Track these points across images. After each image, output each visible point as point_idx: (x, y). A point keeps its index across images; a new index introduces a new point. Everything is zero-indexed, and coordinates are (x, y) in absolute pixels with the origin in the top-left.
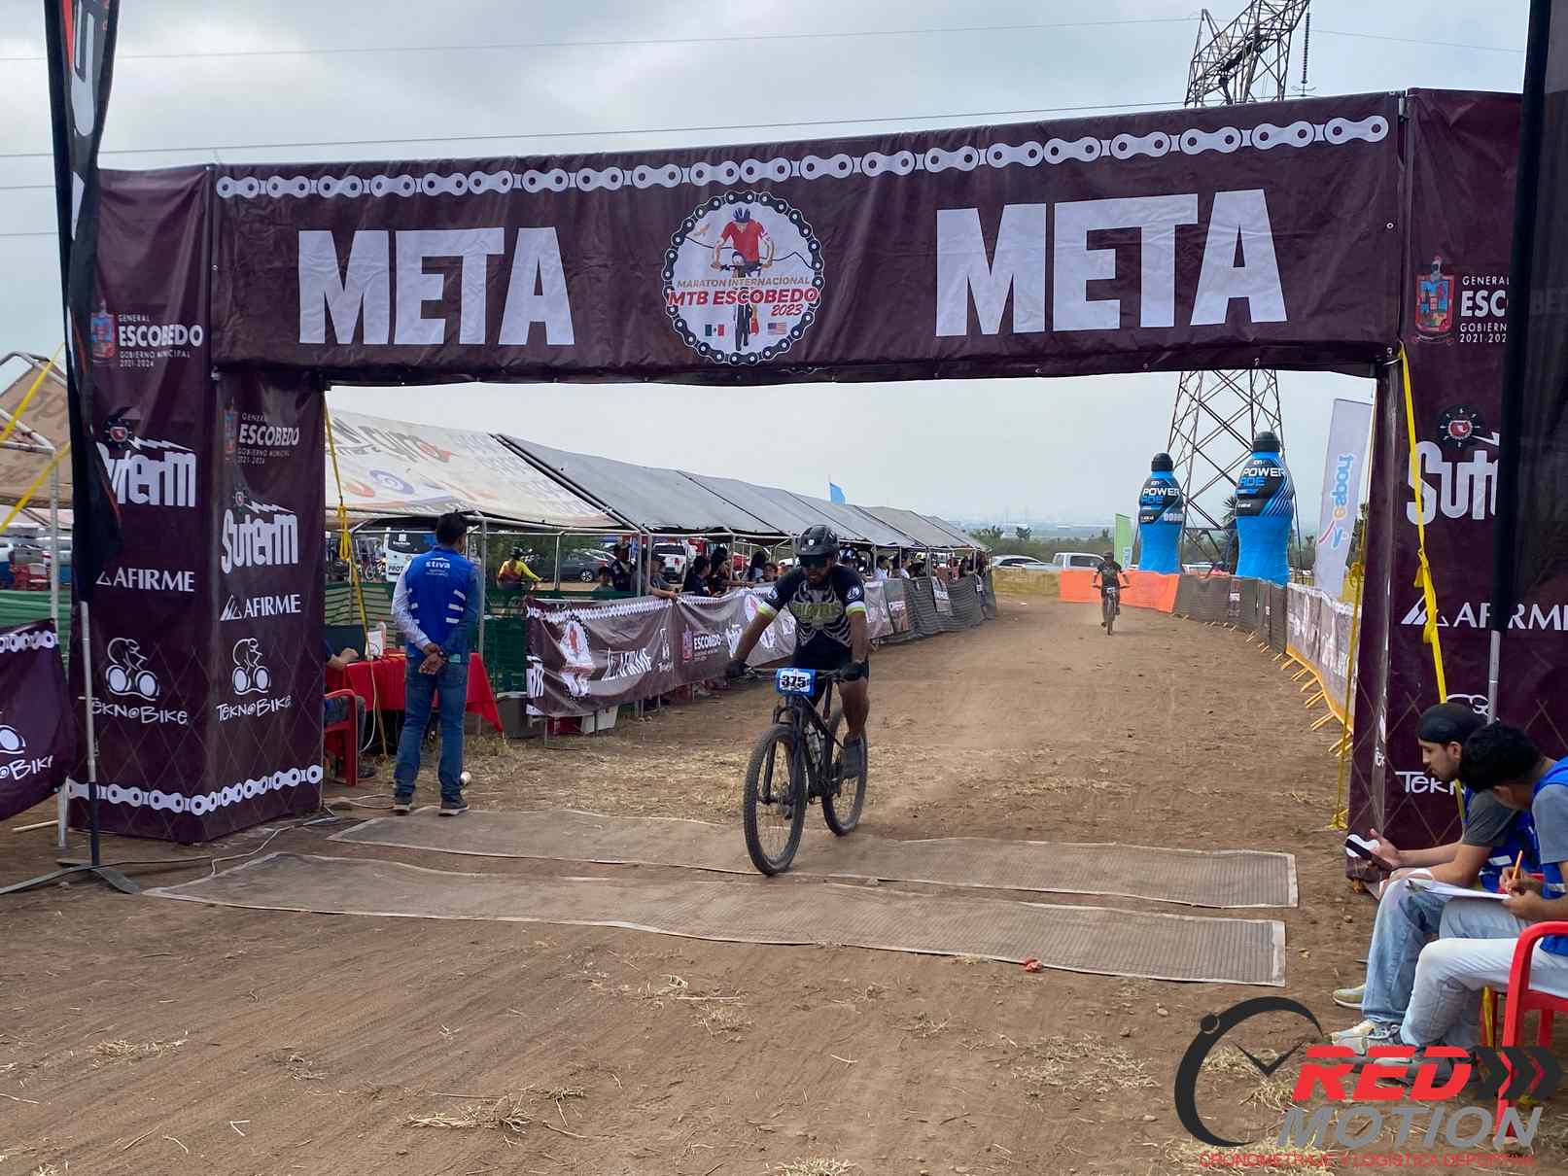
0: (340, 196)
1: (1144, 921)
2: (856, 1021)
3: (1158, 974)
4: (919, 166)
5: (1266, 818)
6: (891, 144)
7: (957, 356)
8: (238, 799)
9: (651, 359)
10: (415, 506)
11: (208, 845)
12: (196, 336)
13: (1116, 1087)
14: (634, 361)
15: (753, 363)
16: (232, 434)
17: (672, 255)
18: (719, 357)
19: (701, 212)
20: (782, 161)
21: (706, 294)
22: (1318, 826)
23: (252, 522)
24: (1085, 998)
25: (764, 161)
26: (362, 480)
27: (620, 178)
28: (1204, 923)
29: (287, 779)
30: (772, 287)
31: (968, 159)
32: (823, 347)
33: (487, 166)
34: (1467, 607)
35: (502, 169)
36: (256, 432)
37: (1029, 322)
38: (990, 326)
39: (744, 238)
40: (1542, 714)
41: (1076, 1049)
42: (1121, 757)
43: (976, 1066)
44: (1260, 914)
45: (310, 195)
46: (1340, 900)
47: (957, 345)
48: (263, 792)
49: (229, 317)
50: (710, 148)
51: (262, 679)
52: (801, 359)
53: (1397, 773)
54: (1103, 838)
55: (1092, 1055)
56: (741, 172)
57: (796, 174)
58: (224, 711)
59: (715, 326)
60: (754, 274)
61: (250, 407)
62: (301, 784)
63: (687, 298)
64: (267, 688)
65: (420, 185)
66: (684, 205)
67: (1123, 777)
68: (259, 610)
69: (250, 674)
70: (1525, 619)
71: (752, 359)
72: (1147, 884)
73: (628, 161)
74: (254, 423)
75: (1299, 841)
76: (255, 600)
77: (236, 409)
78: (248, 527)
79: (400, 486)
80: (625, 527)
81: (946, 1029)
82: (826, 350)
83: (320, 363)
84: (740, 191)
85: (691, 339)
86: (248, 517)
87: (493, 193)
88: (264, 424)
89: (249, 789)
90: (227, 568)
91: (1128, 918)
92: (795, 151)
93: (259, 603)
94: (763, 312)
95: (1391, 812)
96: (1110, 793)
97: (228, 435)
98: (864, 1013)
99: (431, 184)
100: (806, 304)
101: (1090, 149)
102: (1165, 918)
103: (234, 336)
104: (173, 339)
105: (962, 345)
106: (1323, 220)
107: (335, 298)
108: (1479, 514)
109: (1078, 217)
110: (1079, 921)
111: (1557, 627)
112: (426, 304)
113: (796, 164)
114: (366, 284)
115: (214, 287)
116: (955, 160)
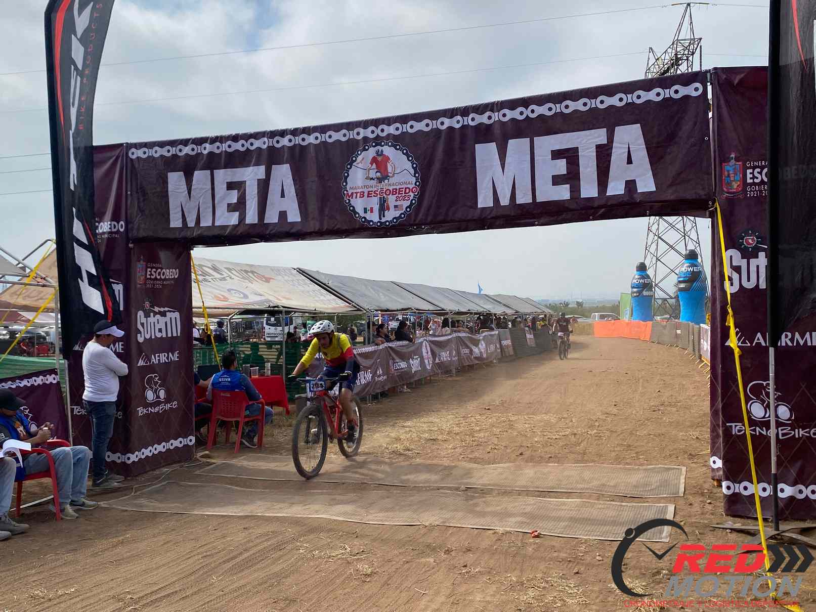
0: (187, 155)
1: (600, 506)
2: (433, 568)
3: (602, 536)
4: (466, 123)
5: (675, 447)
6: (451, 113)
7: (489, 217)
8: (150, 455)
9: (338, 227)
10: (248, 305)
11: (134, 478)
12: (121, 226)
13: (565, 604)
14: (331, 228)
15: (387, 225)
16: (141, 273)
17: (346, 174)
18: (371, 223)
19: (359, 152)
20: (398, 125)
21: (364, 192)
22: (701, 451)
23: (154, 316)
24: (559, 551)
25: (389, 125)
26: (222, 293)
27: (320, 138)
28: (632, 506)
29: (176, 443)
30: (395, 187)
31: (490, 118)
32: (423, 216)
33: (257, 136)
34: (759, 335)
35: (264, 137)
36: (155, 272)
37: (524, 198)
38: (505, 201)
39: (380, 163)
40: (803, 391)
41: (547, 582)
42: (606, 417)
43: (492, 593)
44: (663, 501)
45: (173, 155)
46: (705, 491)
47: (488, 212)
48: (164, 450)
49: (136, 217)
50: (362, 121)
51: (162, 394)
52: (412, 222)
53: (727, 424)
54: (587, 461)
55: (555, 585)
56: (378, 131)
57: (405, 130)
58: (141, 411)
59: (369, 208)
60: (386, 181)
61: (152, 260)
62: (184, 445)
63: (355, 195)
64: (164, 398)
65: (224, 147)
66: (351, 149)
67: (605, 428)
68: (159, 360)
69: (155, 392)
70: (792, 340)
71: (387, 223)
72: (606, 485)
73: (323, 129)
74: (154, 268)
75: (689, 459)
76: (157, 355)
77: (144, 261)
78: (152, 319)
79: (242, 296)
80: (359, 310)
81: (479, 572)
82: (424, 218)
83: (181, 236)
84: (378, 141)
85: (357, 215)
86: (152, 314)
87: (259, 149)
88: (159, 268)
89: (156, 449)
90: (141, 339)
91: (592, 505)
92: (404, 119)
93: (159, 356)
94: (391, 200)
95: (726, 444)
96: (596, 436)
97: (139, 274)
98: (438, 564)
99: (230, 146)
100: (412, 195)
101: (550, 109)
102: (611, 504)
103: (139, 226)
104: (110, 228)
105: (492, 211)
106: (671, 138)
107: (186, 205)
108: (763, 285)
109: (547, 144)
110: (566, 508)
111: (809, 344)
112: (229, 205)
113: (404, 126)
114: (200, 198)
115: (129, 202)
116: (484, 119)
